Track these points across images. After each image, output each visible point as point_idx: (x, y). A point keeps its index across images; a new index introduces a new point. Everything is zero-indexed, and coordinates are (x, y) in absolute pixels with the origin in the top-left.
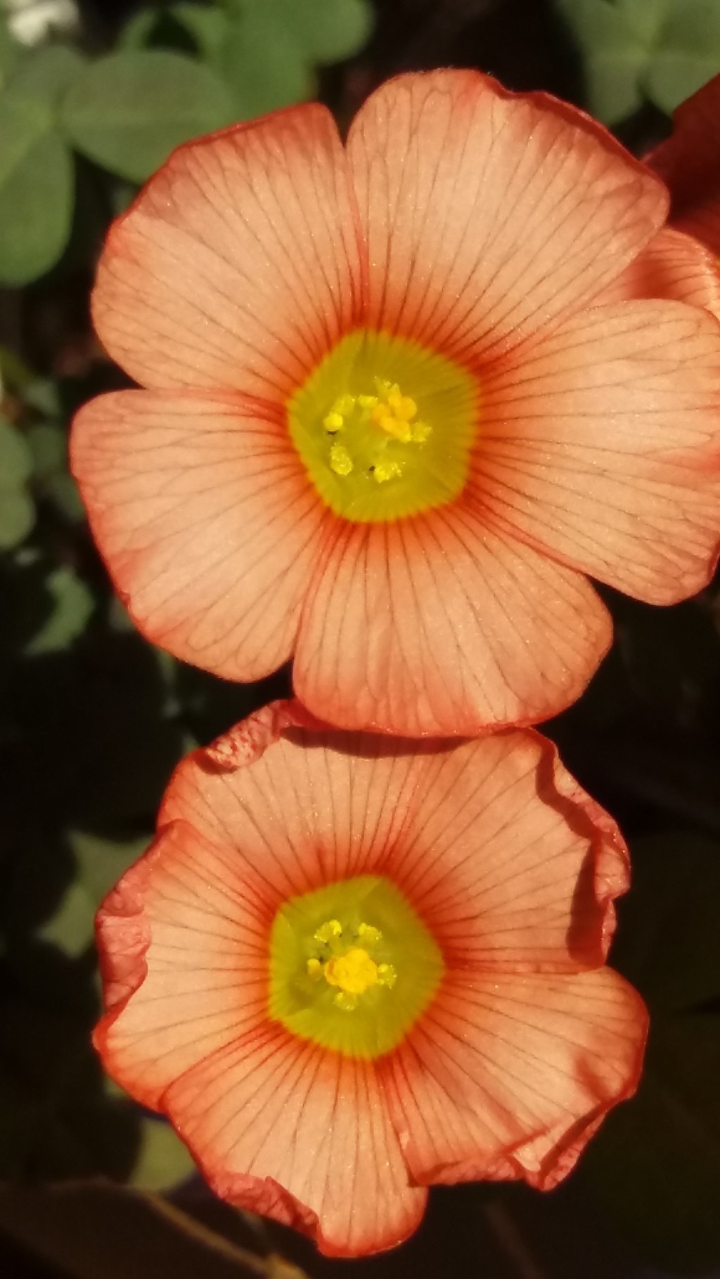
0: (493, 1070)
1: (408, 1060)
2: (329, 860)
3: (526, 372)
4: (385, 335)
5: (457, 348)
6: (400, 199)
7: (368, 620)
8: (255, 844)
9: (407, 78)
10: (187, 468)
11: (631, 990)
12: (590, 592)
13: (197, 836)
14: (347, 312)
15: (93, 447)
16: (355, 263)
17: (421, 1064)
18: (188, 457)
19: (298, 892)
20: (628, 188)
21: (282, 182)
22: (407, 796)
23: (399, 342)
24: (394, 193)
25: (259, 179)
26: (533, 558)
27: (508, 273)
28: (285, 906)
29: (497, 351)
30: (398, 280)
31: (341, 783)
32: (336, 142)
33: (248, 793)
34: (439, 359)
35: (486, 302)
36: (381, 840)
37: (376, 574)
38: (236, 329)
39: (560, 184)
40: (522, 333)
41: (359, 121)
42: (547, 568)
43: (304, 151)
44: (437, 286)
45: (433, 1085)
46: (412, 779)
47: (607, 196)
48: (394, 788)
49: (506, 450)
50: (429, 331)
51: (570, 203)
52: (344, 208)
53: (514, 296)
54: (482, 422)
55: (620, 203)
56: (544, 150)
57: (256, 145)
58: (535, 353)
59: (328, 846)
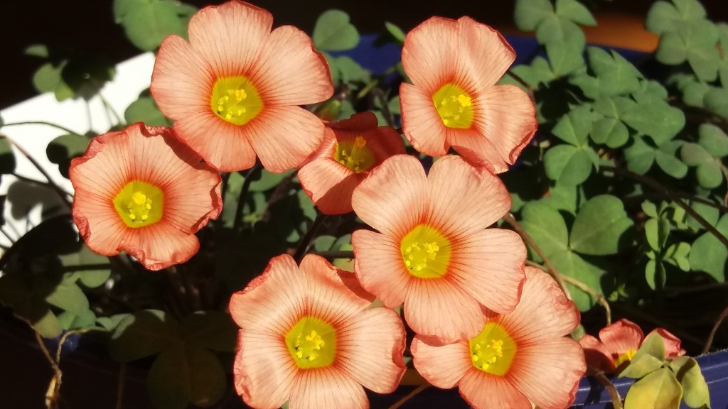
0: (154, 241)
1: (137, 231)
2: (153, 175)
3: (276, 111)
4: (251, 83)
5: (265, 97)
6: (275, 54)
7: (201, 127)
8: (140, 158)
9: (295, 28)
10: (186, 66)
11: (199, 244)
12: (254, 158)
13: (128, 144)
14: (246, 71)
15: (170, 45)
16: (256, 60)
17: (139, 233)
18: (189, 66)
19: (141, 180)
20: (327, 86)
21: (252, 27)
22: (180, 174)
23: (253, 87)
24: (274, 51)
25: (247, 24)
26: (248, 144)
27: (287, 87)
28: (135, 181)
29: (273, 103)
30: (262, 71)
31: (168, 159)
32: (270, 30)
33: (146, 145)
34: (259, 97)
35: (278, 90)
36: (168, 180)
37: (210, 122)
38: (219, 50)
39: (312, 76)
40: (280, 102)
41: (278, 29)
42: (249, 148)
43: (262, 25)
44: (269, 79)
45: (138, 239)
46: (185, 170)
47: (320, 85)
48: (180, 169)
49: (259, 123)
50: (261, 89)
51: (312, 81)
52: (262, 45)
53: (285, 93)
54: (258, 116)
55: (322, 89)
56: (315, 66)
57: (252, 14)
58: (280, 108)
59: (155, 171)
